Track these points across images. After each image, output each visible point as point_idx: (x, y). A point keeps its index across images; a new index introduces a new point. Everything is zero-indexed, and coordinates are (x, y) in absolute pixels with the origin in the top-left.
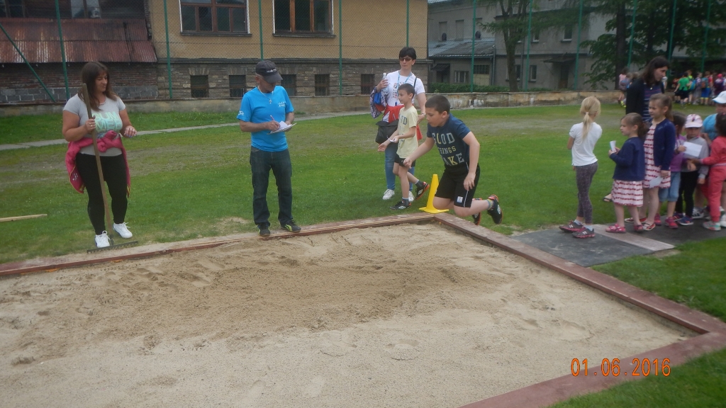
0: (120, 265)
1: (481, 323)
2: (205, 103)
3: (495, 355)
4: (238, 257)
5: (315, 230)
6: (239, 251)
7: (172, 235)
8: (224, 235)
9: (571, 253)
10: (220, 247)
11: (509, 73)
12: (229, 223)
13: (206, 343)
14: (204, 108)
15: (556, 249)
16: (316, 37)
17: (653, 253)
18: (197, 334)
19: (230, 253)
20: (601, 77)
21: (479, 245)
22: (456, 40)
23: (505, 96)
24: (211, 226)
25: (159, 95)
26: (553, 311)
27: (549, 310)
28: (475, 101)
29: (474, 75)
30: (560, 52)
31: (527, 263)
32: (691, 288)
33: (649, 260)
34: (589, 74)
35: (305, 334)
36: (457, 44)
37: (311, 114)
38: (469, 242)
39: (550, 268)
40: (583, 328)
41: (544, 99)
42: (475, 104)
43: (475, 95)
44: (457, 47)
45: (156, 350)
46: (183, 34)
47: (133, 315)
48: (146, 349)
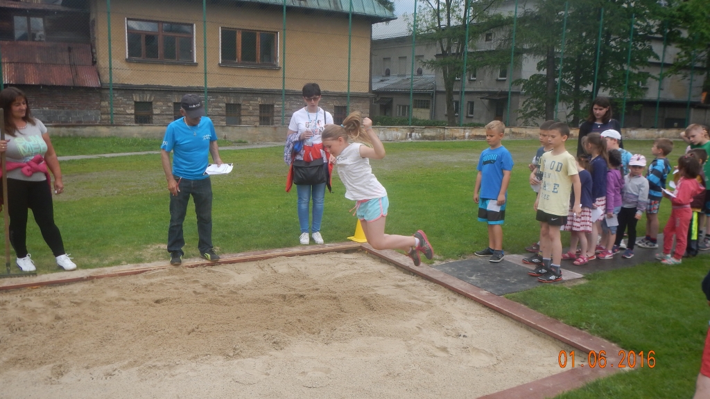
0: (37, 291)
1: (394, 350)
2: (146, 129)
3: (404, 382)
4: (161, 284)
5: (242, 258)
6: (163, 278)
7: (95, 261)
8: (150, 262)
9: (487, 281)
10: (144, 274)
11: (448, 108)
12: (156, 249)
13: (117, 372)
14: (146, 134)
15: (473, 278)
16: (262, 69)
18: (108, 363)
19: (153, 280)
20: (532, 114)
21: (401, 273)
22: (398, 76)
23: (442, 130)
24: (137, 253)
25: (102, 120)
26: (465, 339)
27: (461, 337)
28: (413, 134)
29: (415, 110)
30: (495, 90)
31: (445, 292)
32: (593, 316)
33: (558, 289)
34: (521, 111)
35: (219, 362)
36: (400, 79)
37: (253, 142)
38: (392, 271)
39: (466, 296)
40: (492, 355)
41: (478, 134)
42: (413, 137)
43: (413, 128)
44: (399, 83)
45: (64, 379)
46: (128, 61)
47: (44, 343)
48: (53, 379)
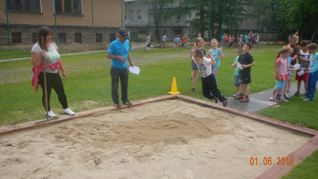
8: (91, 109)
11: (157, 34)
12: (88, 103)
13: (126, 160)
16: (75, 16)
17: (271, 106)
22: (130, 19)
24: (81, 105)
26: (254, 132)
29: (139, 35)
30: (176, 25)
31: (228, 113)
37: (80, 52)
39: (240, 115)
40: (270, 138)
44: (131, 22)
46: (6, 12)
